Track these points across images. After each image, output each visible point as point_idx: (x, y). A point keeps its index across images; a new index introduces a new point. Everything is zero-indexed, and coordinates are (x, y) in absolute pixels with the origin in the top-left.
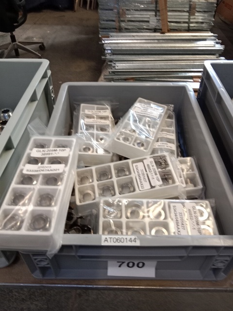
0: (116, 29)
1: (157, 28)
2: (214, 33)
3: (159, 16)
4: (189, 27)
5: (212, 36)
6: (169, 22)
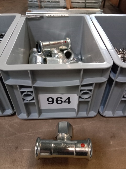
0: (38, 7)
1: (65, 6)
2: (101, 9)
4: (85, 5)
5: (99, 11)
6: (72, 2)
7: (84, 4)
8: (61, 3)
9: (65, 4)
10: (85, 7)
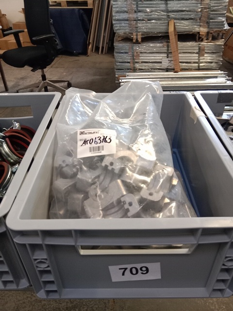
0: (131, 69)
1: (169, 68)
3: (171, 57)
4: (199, 66)
5: (222, 74)
6: (181, 62)
7: (197, 65)
8: (163, 63)
9: (169, 65)
10: (199, 69)
